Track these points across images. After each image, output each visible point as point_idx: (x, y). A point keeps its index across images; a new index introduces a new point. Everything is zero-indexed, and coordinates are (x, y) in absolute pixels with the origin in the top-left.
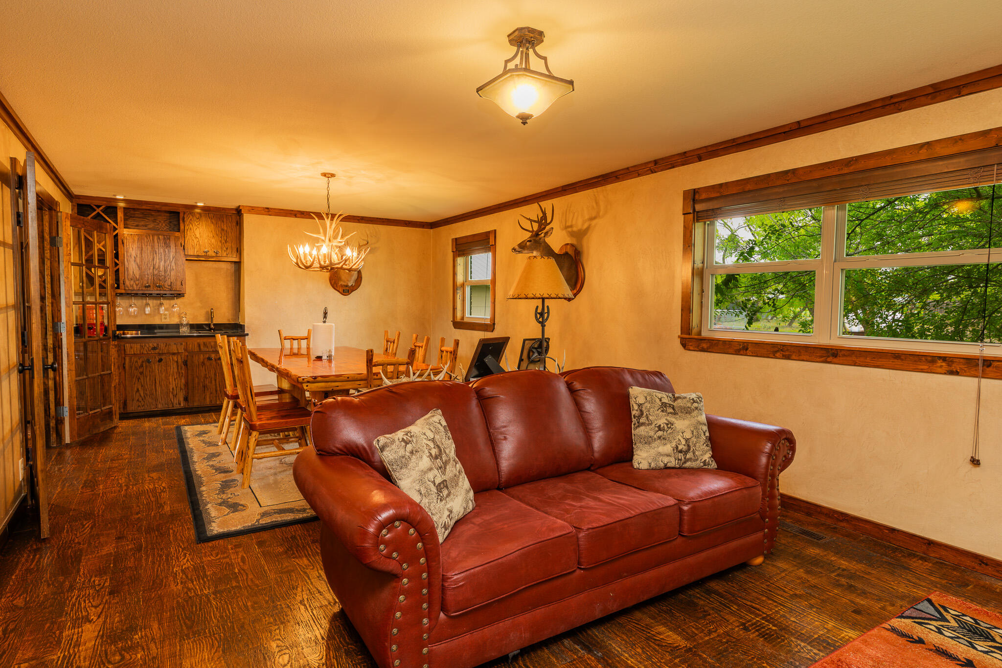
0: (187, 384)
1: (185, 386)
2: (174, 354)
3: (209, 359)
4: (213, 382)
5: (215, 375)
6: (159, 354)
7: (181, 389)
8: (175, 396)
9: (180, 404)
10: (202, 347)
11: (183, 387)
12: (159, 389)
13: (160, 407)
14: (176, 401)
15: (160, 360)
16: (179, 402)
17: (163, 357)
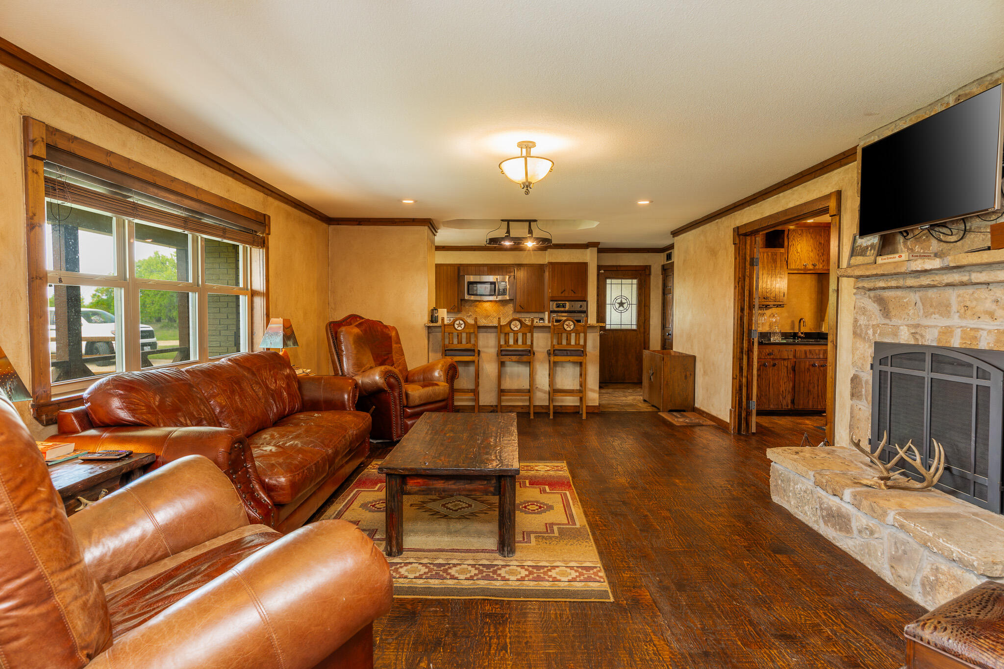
0: (794, 387)
1: (792, 389)
2: (784, 359)
3: (814, 365)
4: (816, 388)
5: (818, 381)
6: (773, 359)
7: (789, 392)
8: (784, 398)
9: (787, 406)
10: (808, 354)
11: (790, 390)
12: (771, 390)
13: (772, 407)
14: (784, 403)
15: (774, 365)
16: (786, 403)
17: (776, 362)
